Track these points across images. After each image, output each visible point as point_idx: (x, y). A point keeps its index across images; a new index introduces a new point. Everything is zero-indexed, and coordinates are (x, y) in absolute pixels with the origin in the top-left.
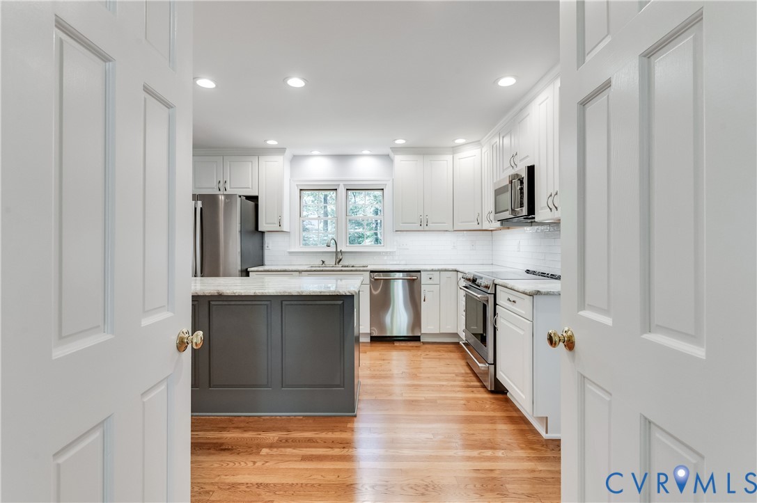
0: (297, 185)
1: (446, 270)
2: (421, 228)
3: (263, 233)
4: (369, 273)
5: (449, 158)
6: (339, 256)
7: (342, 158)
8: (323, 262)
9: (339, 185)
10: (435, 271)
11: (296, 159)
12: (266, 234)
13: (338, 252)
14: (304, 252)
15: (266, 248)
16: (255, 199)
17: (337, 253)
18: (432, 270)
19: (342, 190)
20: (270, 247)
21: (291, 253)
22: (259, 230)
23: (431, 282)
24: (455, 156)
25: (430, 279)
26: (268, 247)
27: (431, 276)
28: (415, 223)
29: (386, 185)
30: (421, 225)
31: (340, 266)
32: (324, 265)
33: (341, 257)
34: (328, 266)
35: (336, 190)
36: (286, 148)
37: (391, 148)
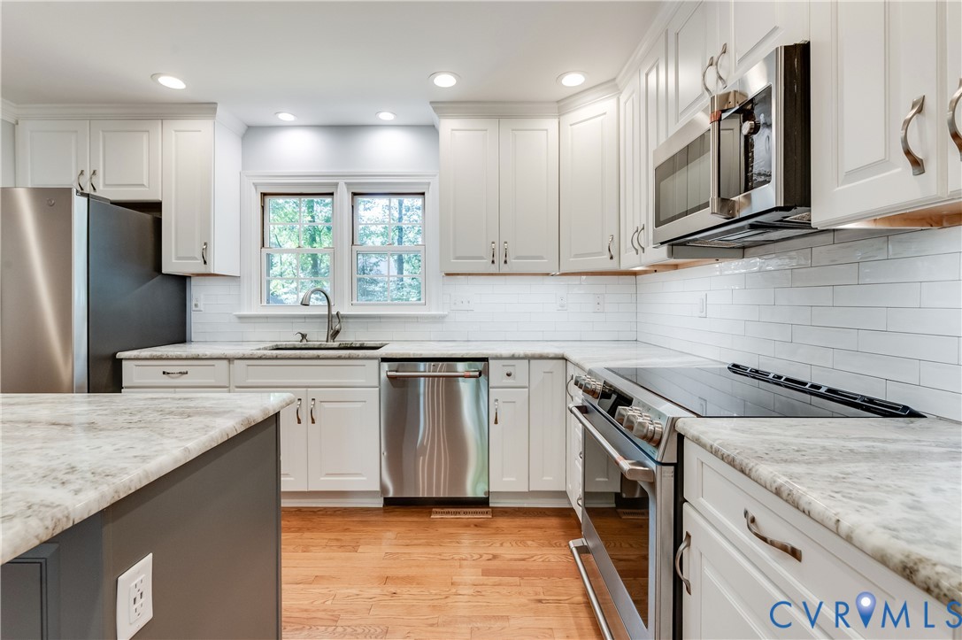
0: (255, 185)
1: (542, 357)
2: (493, 269)
3: (182, 281)
4: (376, 362)
5: (551, 124)
6: (334, 324)
7: (343, 130)
8: (304, 336)
9: (336, 185)
10: (519, 358)
11: (252, 133)
12: (194, 281)
13: (332, 316)
14: (267, 317)
15: (194, 308)
16: (153, 208)
17: (330, 317)
18: (513, 357)
19: (343, 195)
20: (201, 306)
21: (241, 318)
22: (163, 271)
23: (509, 381)
24: (561, 118)
25: (509, 375)
26: (196, 305)
27: (509, 370)
28: (482, 258)
29: (429, 183)
30: (493, 262)
31: (336, 344)
32: (304, 342)
33: (337, 327)
34: (311, 344)
35: (332, 194)
36: (216, 103)
37: (431, 103)
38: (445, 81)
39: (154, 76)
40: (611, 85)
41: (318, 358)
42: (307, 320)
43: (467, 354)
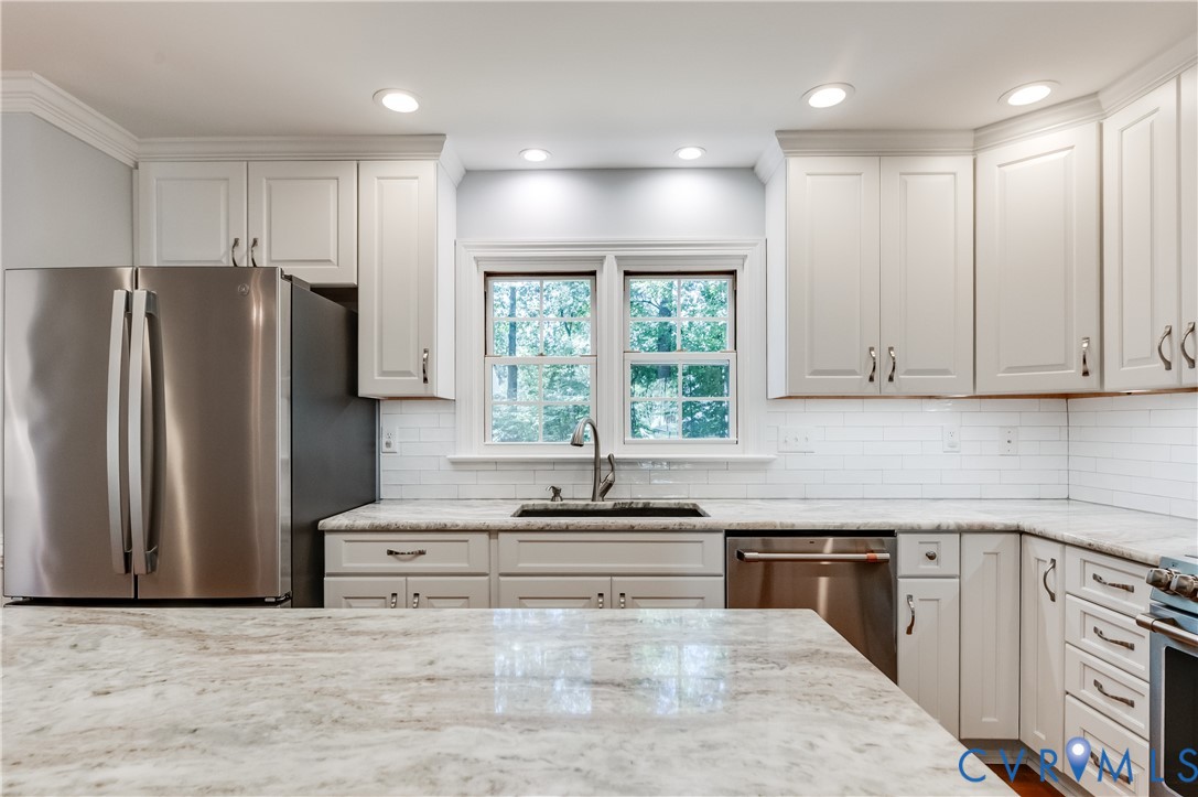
0: (477, 260)
1: (984, 530)
2: (871, 389)
3: (373, 404)
4: (721, 536)
5: (960, 165)
6: (603, 469)
7: (612, 176)
8: (557, 492)
9: (601, 259)
10: (948, 531)
11: (473, 179)
12: (384, 408)
13: (602, 461)
14: (496, 462)
15: (384, 448)
16: (346, 296)
17: (597, 462)
18: (938, 530)
19: (610, 276)
20: (395, 446)
21: (455, 463)
22: (360, 395)
23: (931, 567)
24: (981, 157)
25: (931, 557)
26: (388, 444)
27: (932, 549)
28: (853, 372)
29: (744, 258)
30: (871, 379)
31: (608, 504)
32: (558, 502)
33: (610, 477)
34: (572, 504)
35: (593, 273)
36: (444, 135)
37: (778, 132)
38: (827, 98)
39: (378, 94)
40: (1090, 103)
41: (632, 530)
42: (556, 467)
43: (866, 525)
